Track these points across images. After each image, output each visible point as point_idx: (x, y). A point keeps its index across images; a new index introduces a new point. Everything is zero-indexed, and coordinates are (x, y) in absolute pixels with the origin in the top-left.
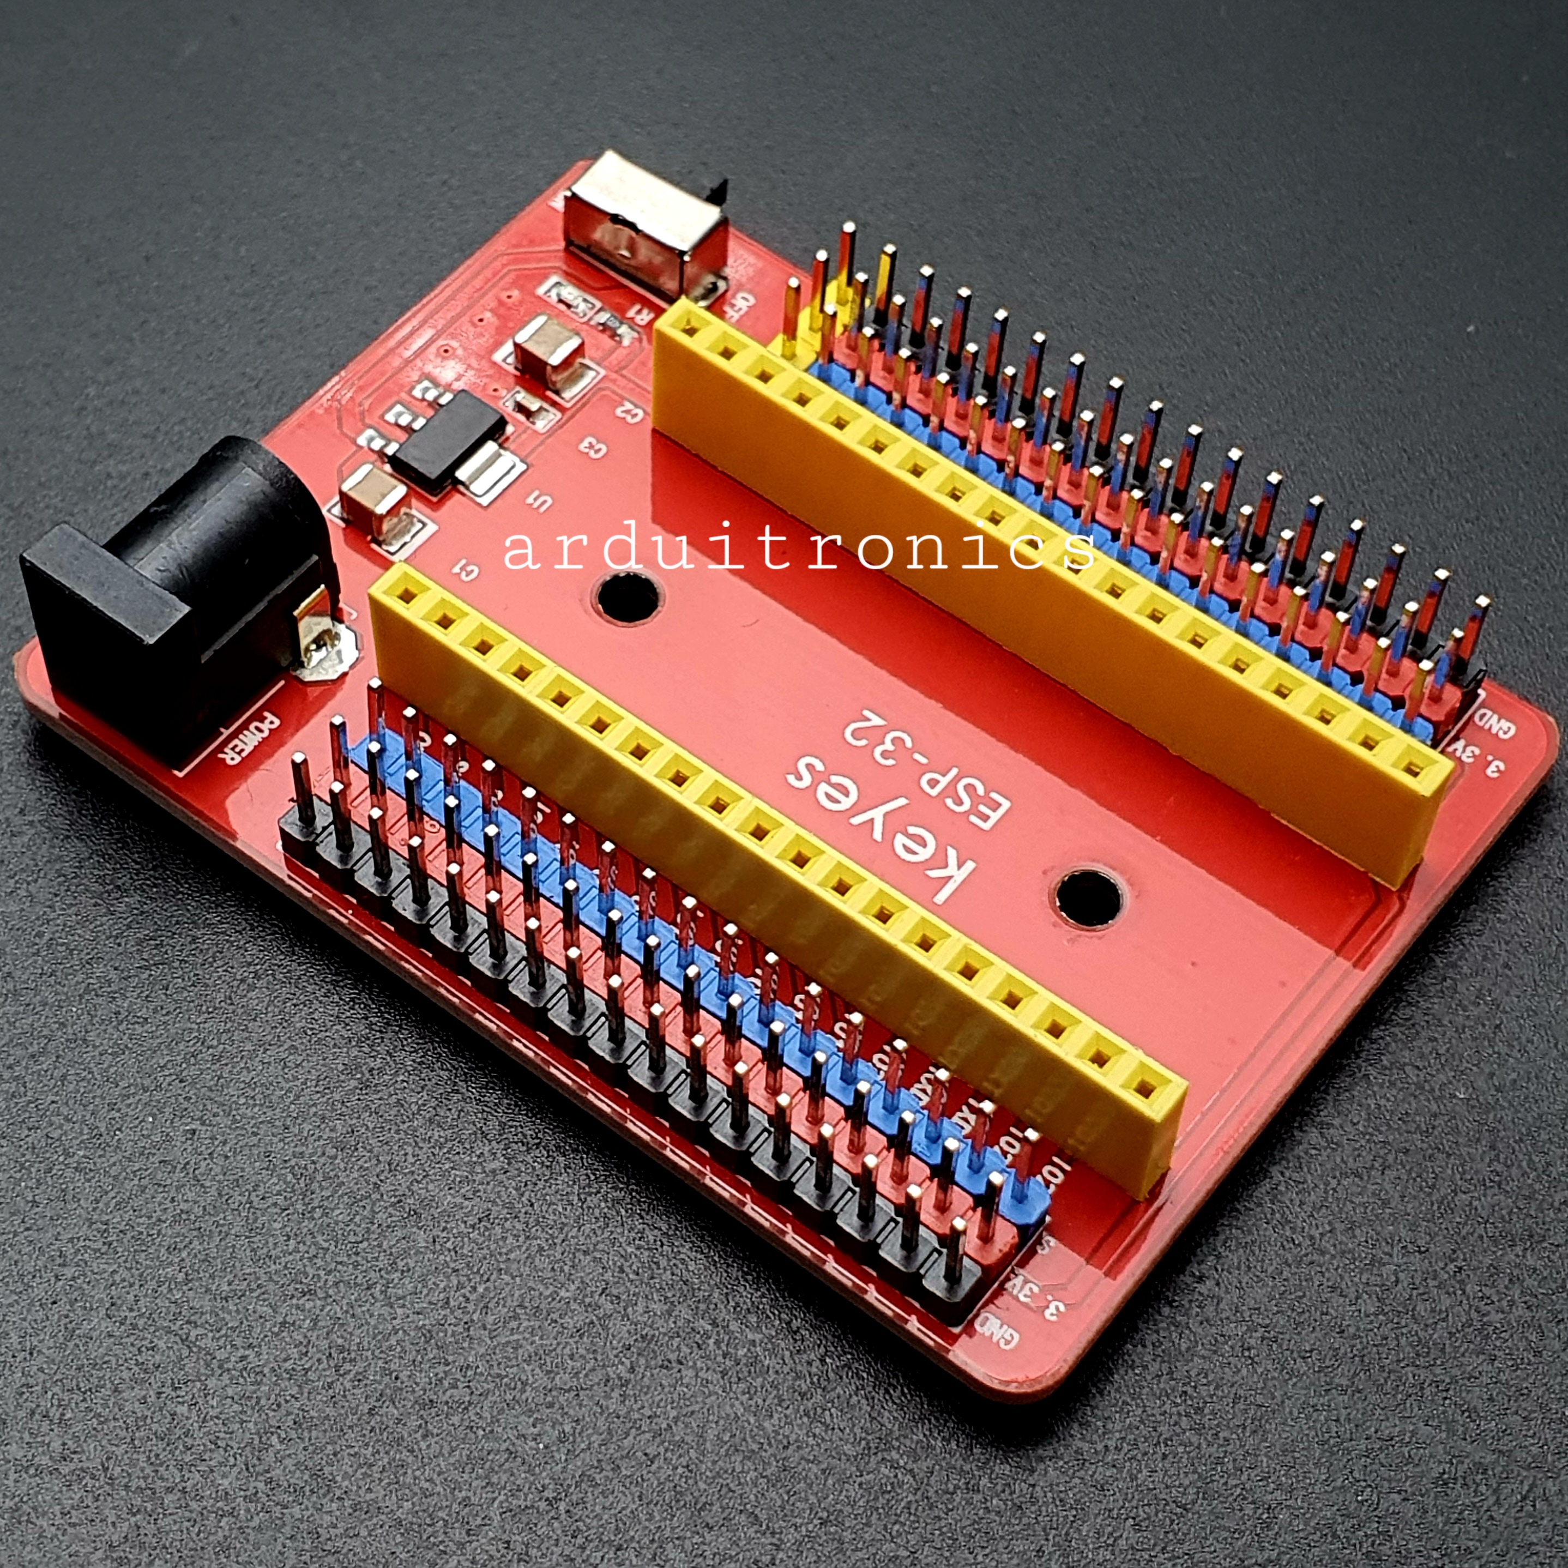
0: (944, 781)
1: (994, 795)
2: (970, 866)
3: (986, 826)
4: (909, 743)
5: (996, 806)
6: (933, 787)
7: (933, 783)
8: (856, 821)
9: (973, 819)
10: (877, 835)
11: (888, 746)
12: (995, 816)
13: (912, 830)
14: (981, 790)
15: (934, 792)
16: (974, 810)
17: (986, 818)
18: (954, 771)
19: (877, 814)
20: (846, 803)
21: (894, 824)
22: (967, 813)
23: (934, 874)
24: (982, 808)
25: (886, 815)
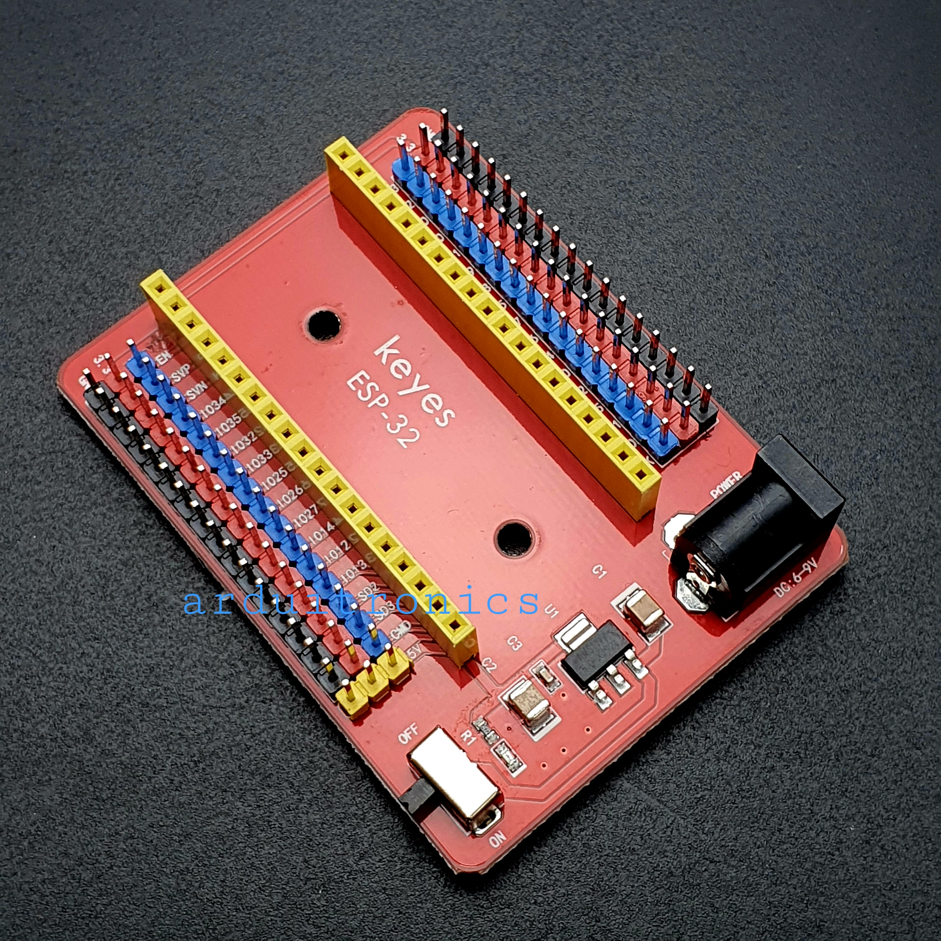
0: (376, 401)
1: (354, 388)
2: (377, 353)
3: (363, 373)
4: (388, 425)
5: (355, 383)
6: (383, 398)
7: (382, 401)
8: (427, 386)
9: (368, 377)
10: (418, 376)
11: (399, 425)
12: (357, 377)
13: (400, 377)
14: (360, 392)
15: (383, 396)
16: (366, 382)
17: (362, 377)
18: (370, 405)
19: (415, 388)
20: (429, 397)
21: (408, 382)
22: (370, 381)
23: (396, 351)
24: (361, 382)
25: (411, 387)
